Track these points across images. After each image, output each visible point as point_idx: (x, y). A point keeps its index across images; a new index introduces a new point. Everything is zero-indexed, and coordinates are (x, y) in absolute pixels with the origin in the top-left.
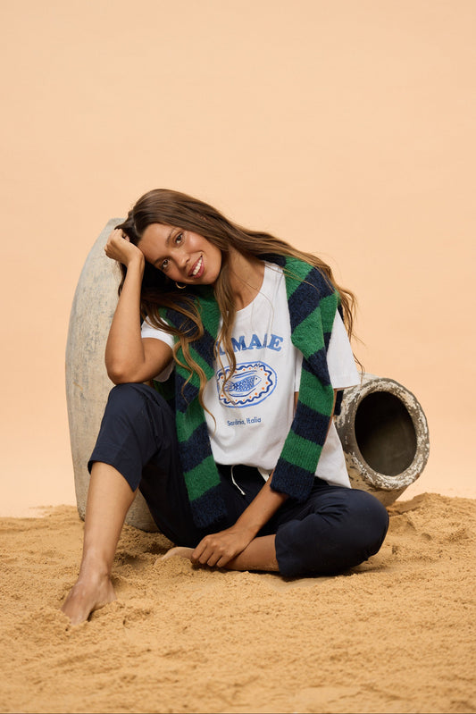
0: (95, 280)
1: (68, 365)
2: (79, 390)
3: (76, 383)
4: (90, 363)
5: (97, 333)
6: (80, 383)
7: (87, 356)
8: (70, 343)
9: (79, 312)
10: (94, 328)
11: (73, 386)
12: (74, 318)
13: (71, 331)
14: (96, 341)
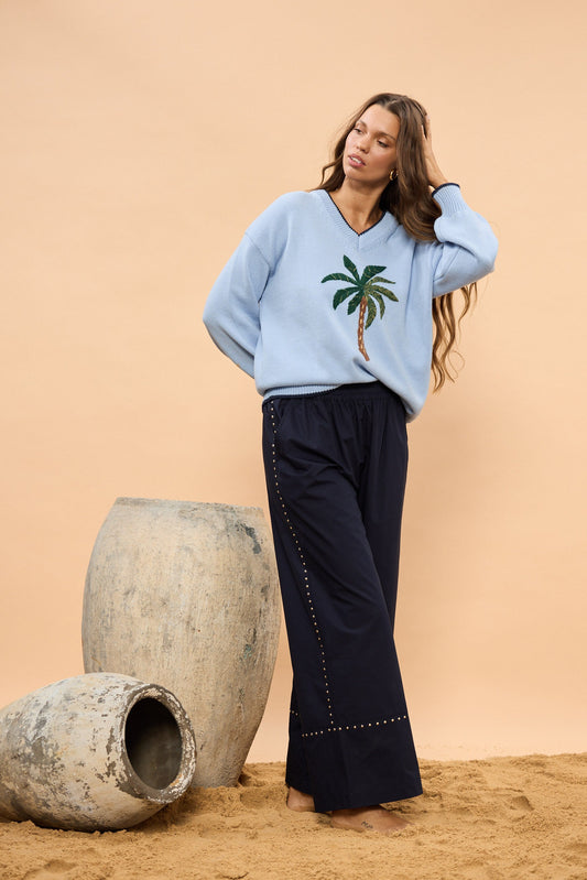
0: (108, 559)
1: (85, 641)
2: (97, 664)
3: (94, 657)
4: (107, 639)
5: (112, 610)
6: (98, 658)
7: (104, 633)
8: (86, 619)
9: (94, 589)
10: (109, 605)
11: (91, 660)
12: (89, 596)
13: (86, 607)
14: (111, 618)
